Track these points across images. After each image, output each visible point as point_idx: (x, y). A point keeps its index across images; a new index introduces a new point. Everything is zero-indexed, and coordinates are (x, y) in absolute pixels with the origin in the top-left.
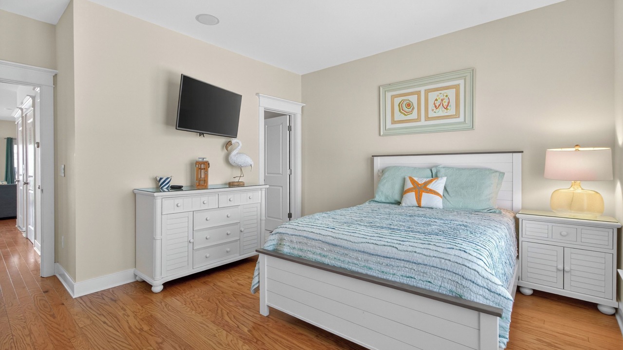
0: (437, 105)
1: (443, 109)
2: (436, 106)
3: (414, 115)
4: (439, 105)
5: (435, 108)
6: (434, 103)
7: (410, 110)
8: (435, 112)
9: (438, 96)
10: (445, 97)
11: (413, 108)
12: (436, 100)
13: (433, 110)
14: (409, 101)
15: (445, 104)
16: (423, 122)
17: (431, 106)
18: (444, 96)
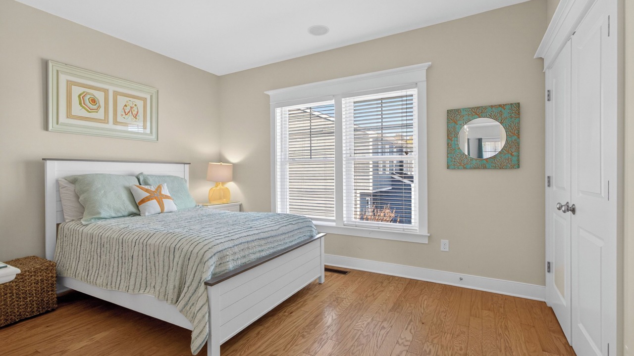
0: (127, 112)
1: (132, 117)
2: (125, 112)
3: (100, 114)
4: (129, 112)
5: (124, 114)
6: (124, 108)
7: (95, 107)
8: (124, 118)
9: (127, 102)
10: (134, 106)
11: (99, 107)
12: (126, 106)
13: (122, 115)
14: (94, 96)
15: (135, 113)
16: (111, 125)
17: (120, 110)
18: (133, 104)
